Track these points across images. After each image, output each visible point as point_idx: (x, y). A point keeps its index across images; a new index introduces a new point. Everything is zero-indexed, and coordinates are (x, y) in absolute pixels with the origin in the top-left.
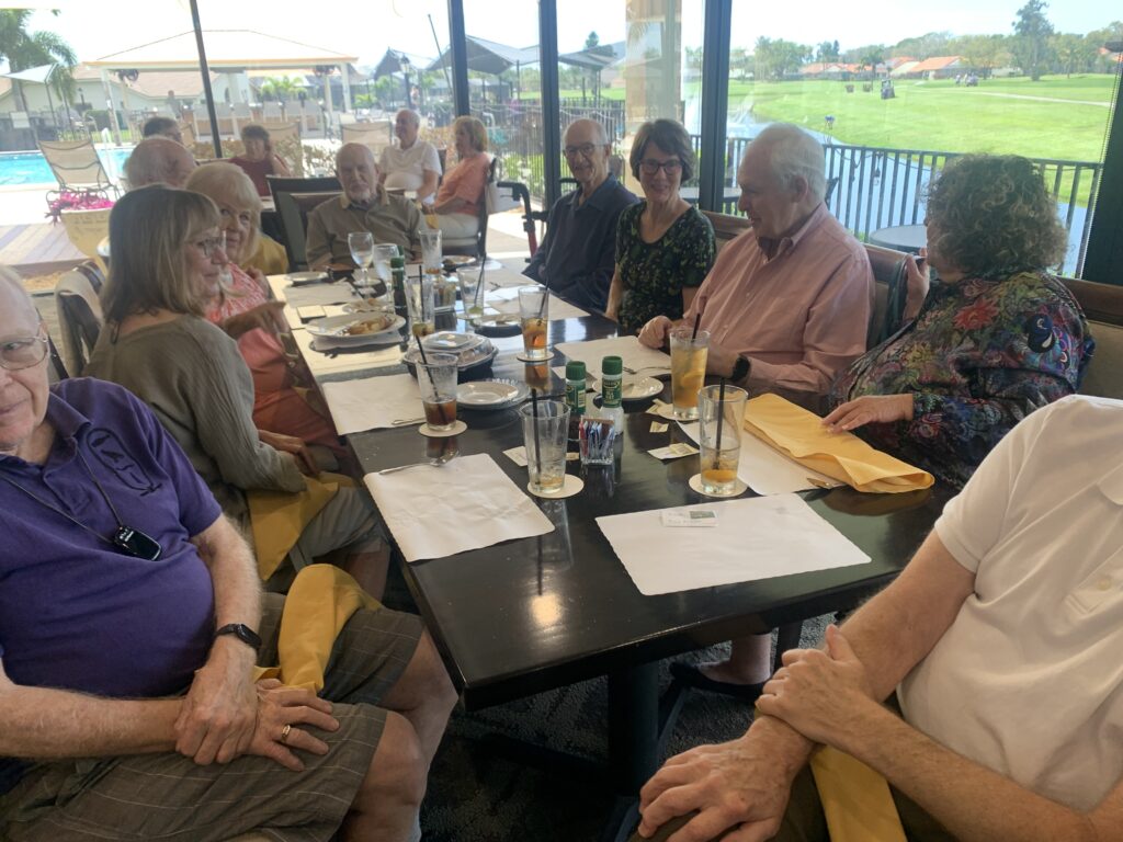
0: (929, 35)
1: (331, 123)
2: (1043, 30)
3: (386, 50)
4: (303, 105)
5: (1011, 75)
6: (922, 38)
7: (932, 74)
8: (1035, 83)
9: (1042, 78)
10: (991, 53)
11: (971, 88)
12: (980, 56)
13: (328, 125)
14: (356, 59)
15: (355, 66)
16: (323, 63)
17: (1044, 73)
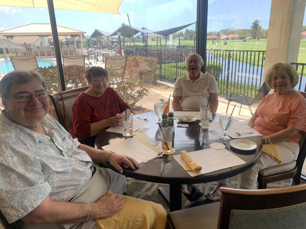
0: (228, 29)
1: (78, 53)
2: (259, 28)
3: (95, 30)
4: (68, 47)
5: (250, 39)
6: (226, 30)
7: (230, 39)
8: (258, 41)
9: (260, 40)
10: (245, 34)
11: (244, 42)
12: (243, 34)
13: (77, 53)
14: (85, 33)
15: (85, 35)
16: (73, 34)
17: (260, 38)
